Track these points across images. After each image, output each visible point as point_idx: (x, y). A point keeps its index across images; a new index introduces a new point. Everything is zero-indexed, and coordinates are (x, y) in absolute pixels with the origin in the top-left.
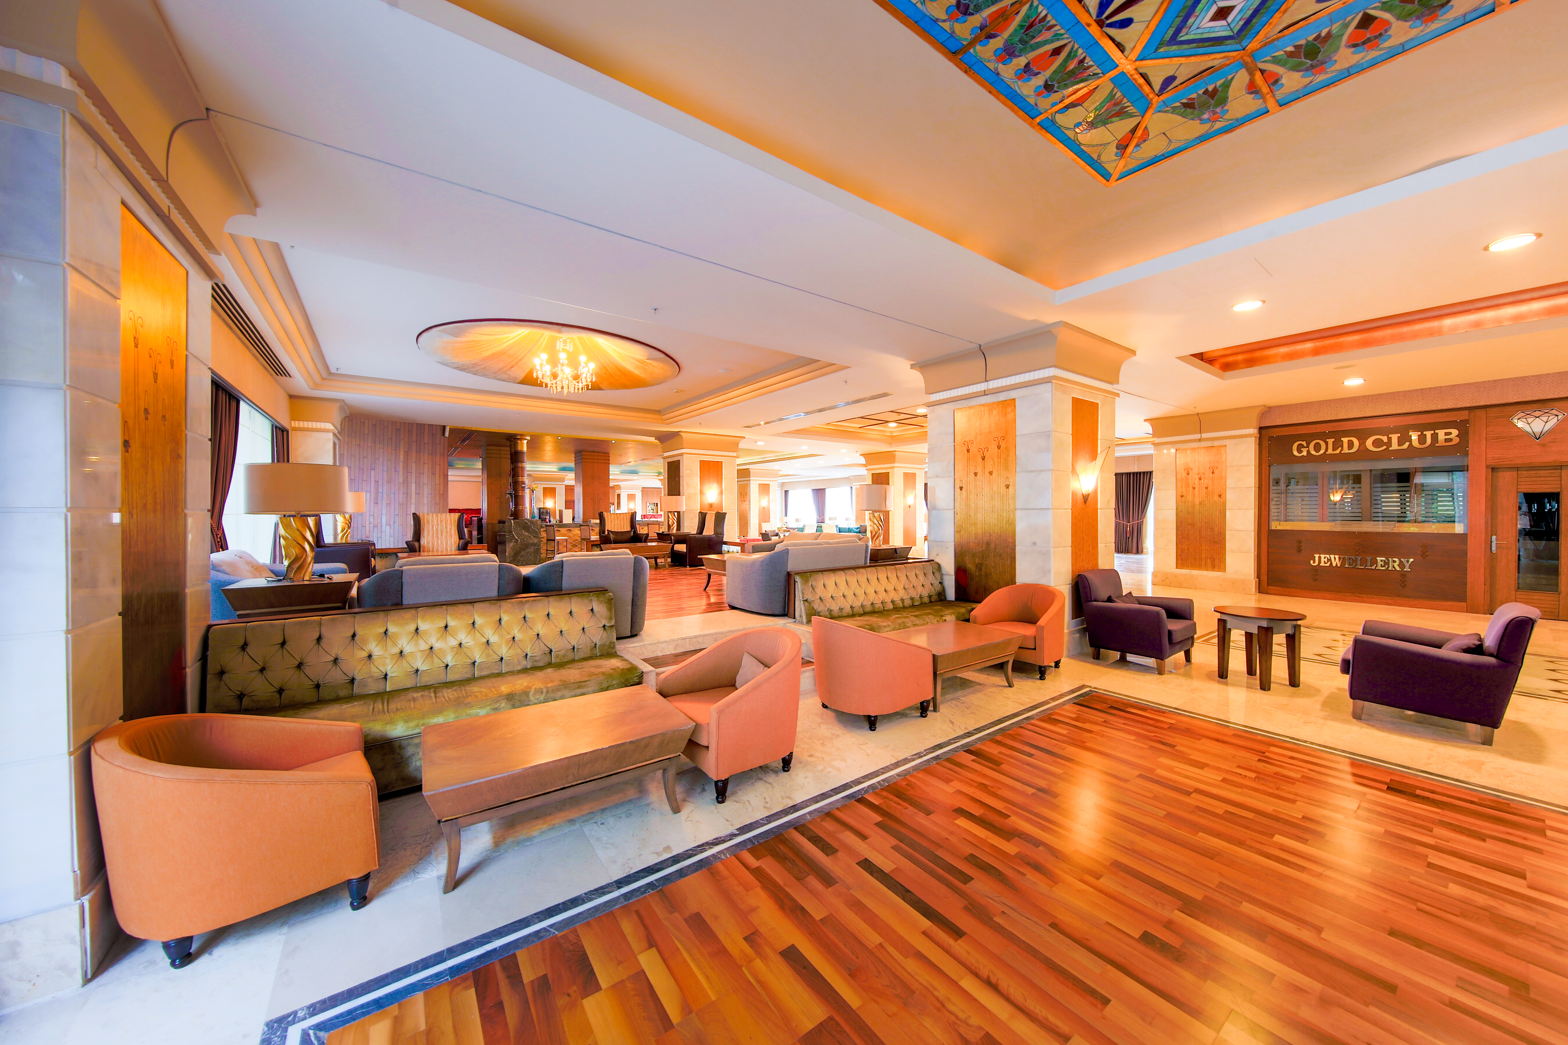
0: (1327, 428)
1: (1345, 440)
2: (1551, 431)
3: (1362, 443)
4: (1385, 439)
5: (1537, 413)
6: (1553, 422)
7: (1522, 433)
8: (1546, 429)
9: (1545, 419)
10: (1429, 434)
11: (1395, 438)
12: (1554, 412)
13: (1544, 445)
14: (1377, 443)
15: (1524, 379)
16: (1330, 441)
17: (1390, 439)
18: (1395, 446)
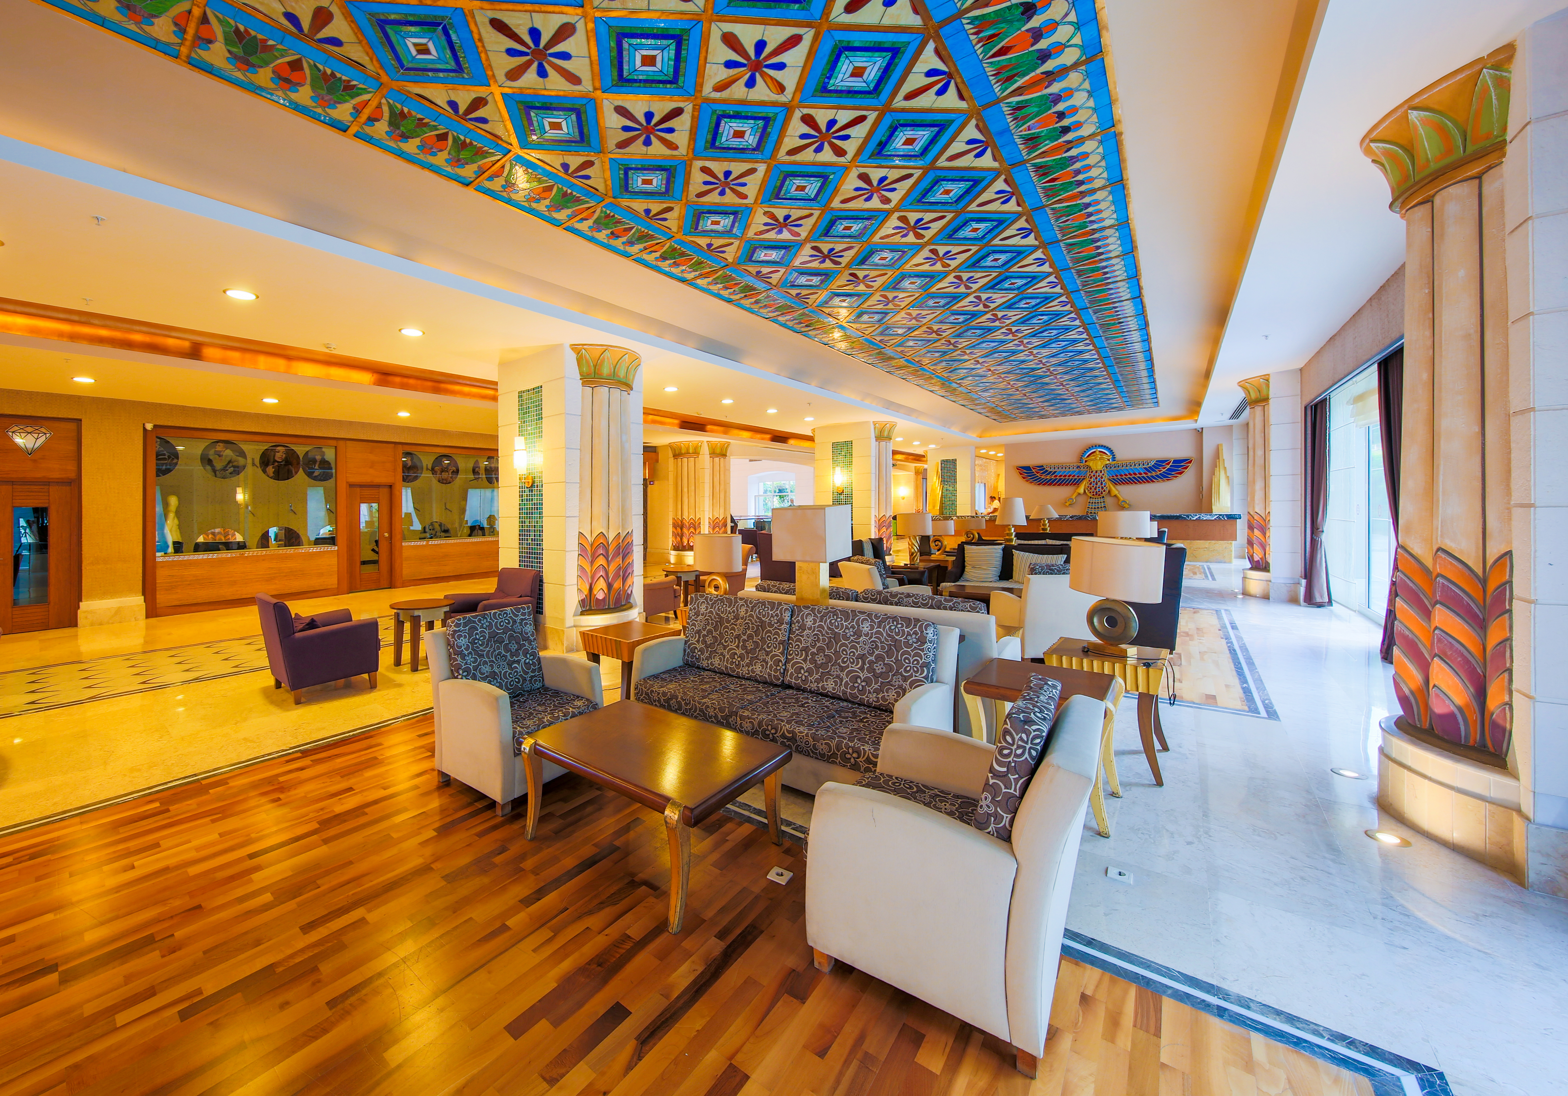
2: (41, 448)
5: (29, 429)
6: (42, 439)
7: (17, 448)
8: (36, 446)
9: (36, 436)
12: (43, 430)
13: (35, 461)
15: (18, 393)
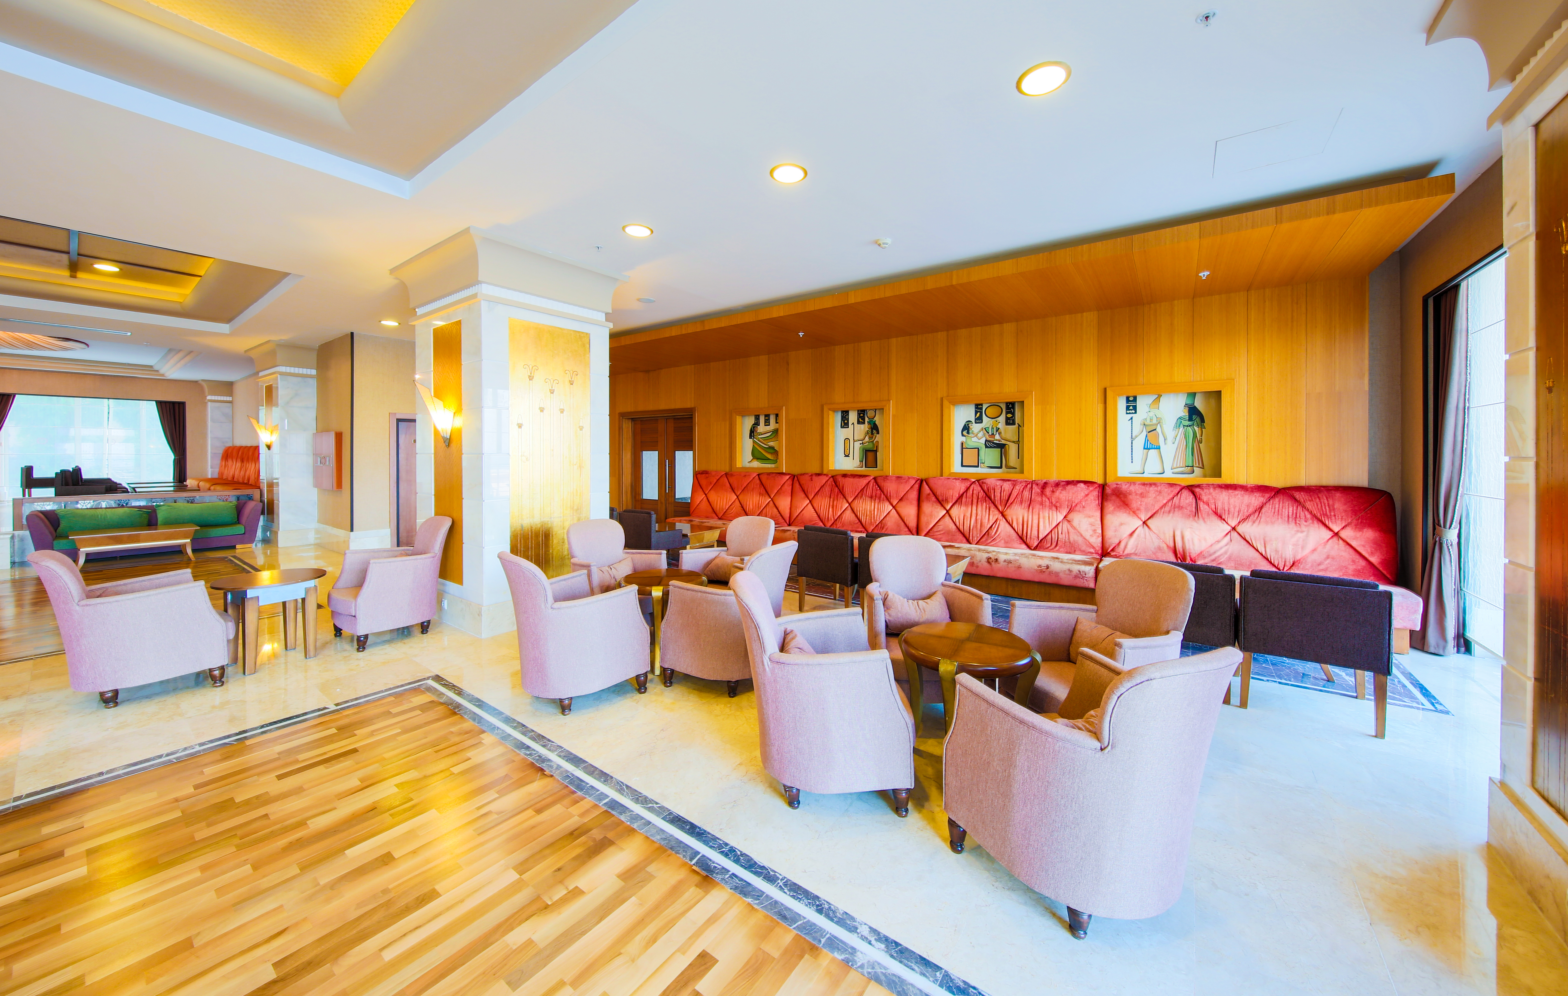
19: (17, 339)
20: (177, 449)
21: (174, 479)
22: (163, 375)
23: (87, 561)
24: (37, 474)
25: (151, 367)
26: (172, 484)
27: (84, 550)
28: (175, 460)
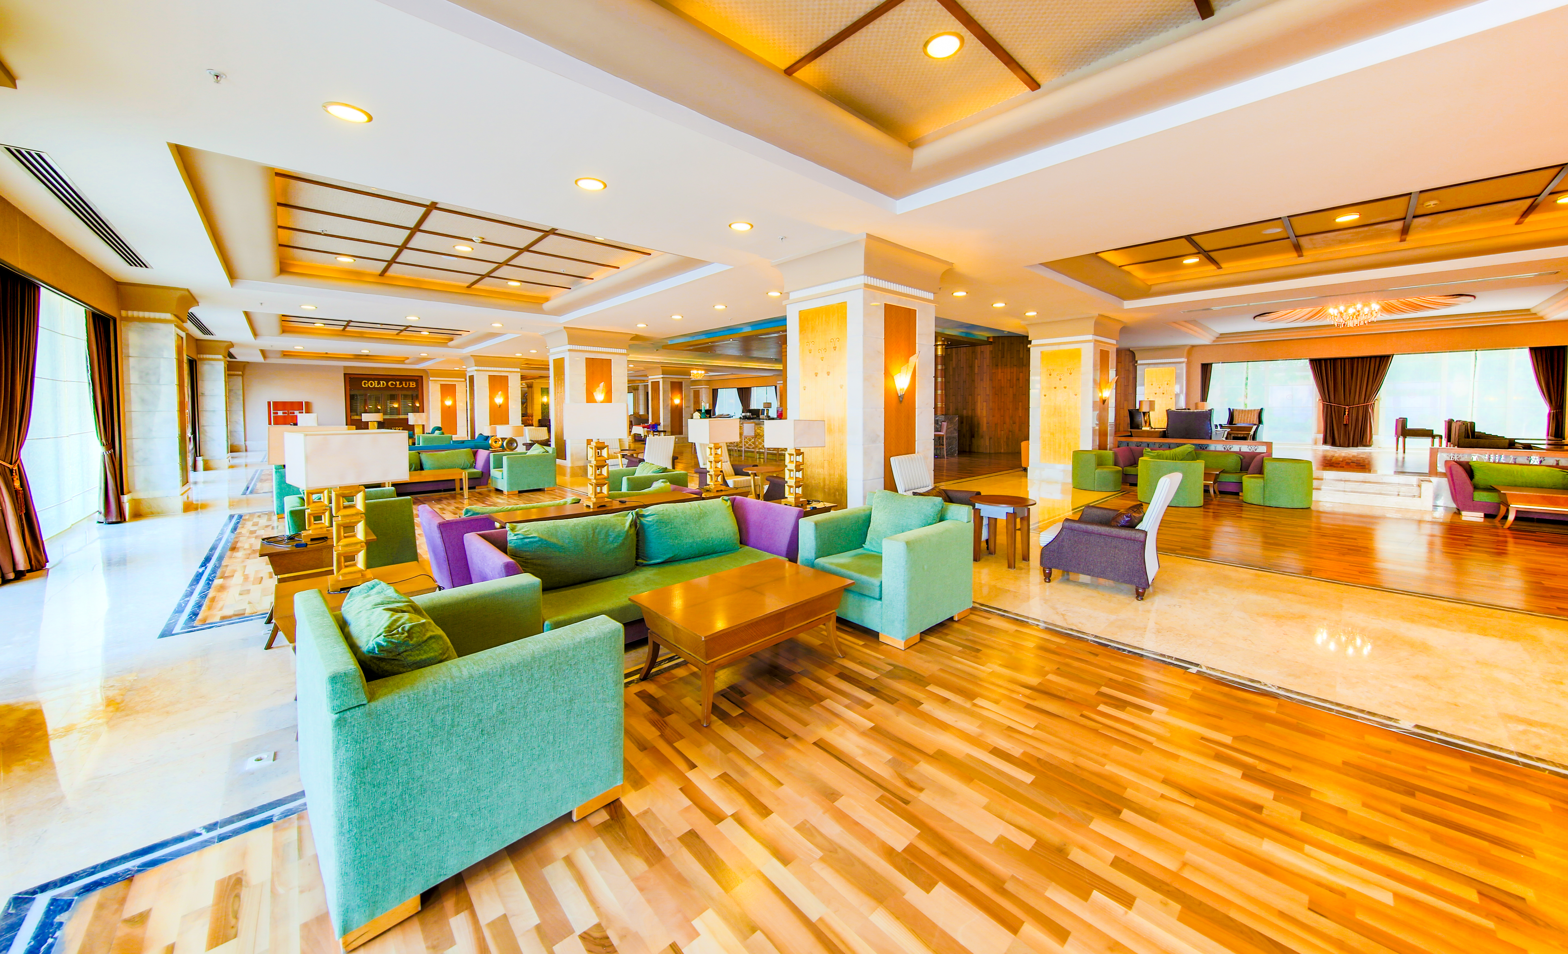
0: (373, 377)
1: (381, 382)
3: (387, 384)
4: (394, 383)
10: (408, 382)
11: (398, 383)
14: (392, 384)
16: (376, 382)
17: (396, 383)
18: (398, 386)
19: (1407, 305)
20: (1554, 402)
21: (1548, 435)
22: (1541, 318)
23: (1517, 519)
24: (1410, 426)
25: (1528, 310)
26: (1545, 442)
27: (1516, 506)
28: (1549, 414)
